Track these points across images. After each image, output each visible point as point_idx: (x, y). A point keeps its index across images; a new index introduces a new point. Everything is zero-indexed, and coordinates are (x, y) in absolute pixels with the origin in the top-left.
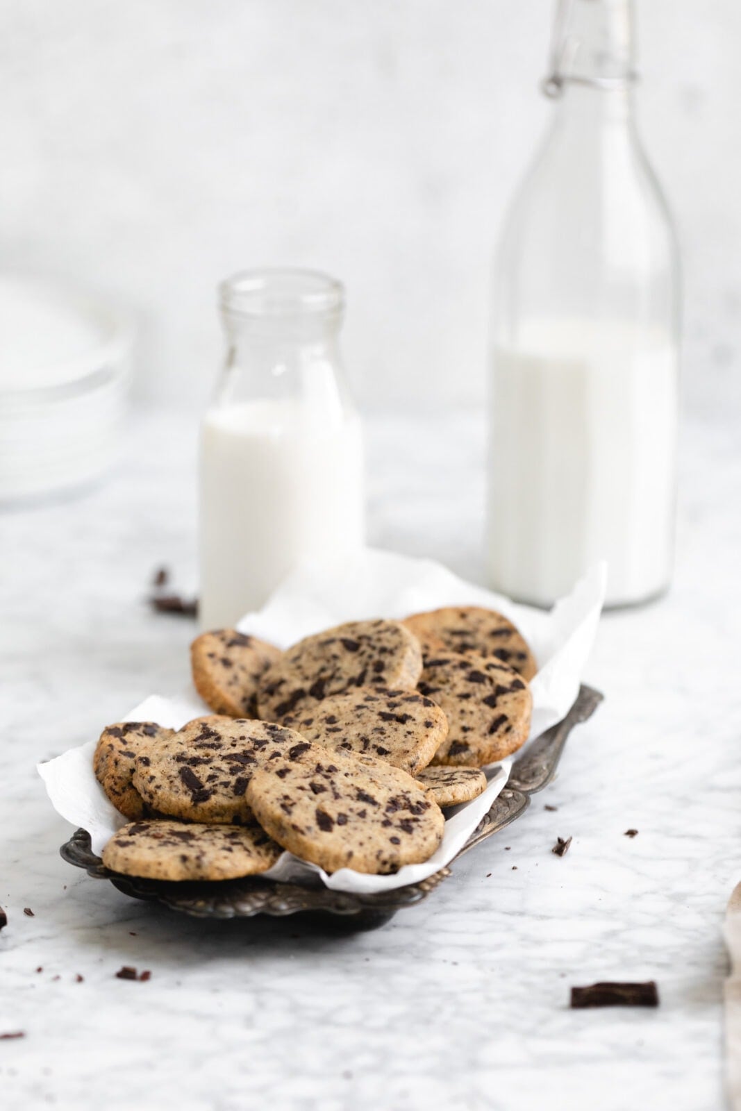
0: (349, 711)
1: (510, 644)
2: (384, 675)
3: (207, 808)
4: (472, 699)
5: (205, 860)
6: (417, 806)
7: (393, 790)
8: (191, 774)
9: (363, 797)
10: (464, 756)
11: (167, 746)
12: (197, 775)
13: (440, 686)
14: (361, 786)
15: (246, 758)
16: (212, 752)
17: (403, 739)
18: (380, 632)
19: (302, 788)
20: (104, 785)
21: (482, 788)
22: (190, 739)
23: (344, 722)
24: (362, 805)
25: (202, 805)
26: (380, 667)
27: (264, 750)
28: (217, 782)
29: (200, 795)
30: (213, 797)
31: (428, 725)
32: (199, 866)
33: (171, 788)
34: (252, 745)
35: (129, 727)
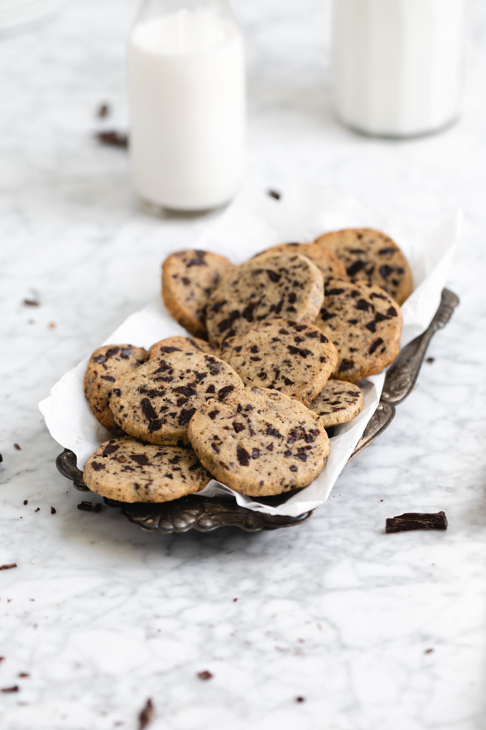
0: (267, 343)
1: (393, 261)
2: (296, 306)
3: (159, 435)
4: (359, 325)
5: (151, 487)
6: (309, 435)
7: (293, 422)
8: (149, 404)
9: (271, 431)
10: (350, 372)
11: (134, 379)
12: (154, 406)
13: (336, 312)
14: (270, 421)
15: (189, 391)
16: (166, 385)
17: (303, 371)
18: (295, 267)
19: (226, 428)
20: (90, 402)
21: (359, 410)
22: (151, 372)
23: (263, 353)
24: (270, 439)
25: (156, 432)
26: (293, 298)
27: (203, 383)
28: (167, 413)
29: (155, 425)
30: (164, 426)
31: (322, 360)
32: (147, 493)
33: (134, 417)
34: (194, 378)
35: (112, 351)
